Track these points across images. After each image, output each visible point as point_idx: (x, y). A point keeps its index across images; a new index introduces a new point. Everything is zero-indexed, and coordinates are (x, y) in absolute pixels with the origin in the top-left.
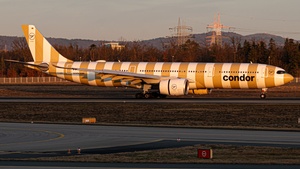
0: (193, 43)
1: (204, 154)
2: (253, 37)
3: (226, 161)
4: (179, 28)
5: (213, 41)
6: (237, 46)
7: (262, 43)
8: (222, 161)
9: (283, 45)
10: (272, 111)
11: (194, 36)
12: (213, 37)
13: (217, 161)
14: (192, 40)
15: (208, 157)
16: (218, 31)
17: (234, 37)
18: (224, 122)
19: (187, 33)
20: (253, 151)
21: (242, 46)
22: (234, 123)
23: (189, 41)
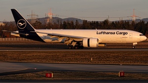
0: (39, 22)
1: (49, 75)
2: (68, 19)
3: (60, 79)
4: (32, 15)
5: (48, 22)
6: (60, 24)
7: (72, 22)
8: (57, 79)
9: (82, 23)
10: (78, 54)
11: (39, 19)
12: (48, 20)
13: (55, 79)
14: (38, 21)
15: (51, 77)
16: (51, 16)
17: (58, 20)
18: (56, 60)
19: (36, 17)
20: (72, 74)
21: (63, 24)
22: (61, 61)
23: (37, 21)
